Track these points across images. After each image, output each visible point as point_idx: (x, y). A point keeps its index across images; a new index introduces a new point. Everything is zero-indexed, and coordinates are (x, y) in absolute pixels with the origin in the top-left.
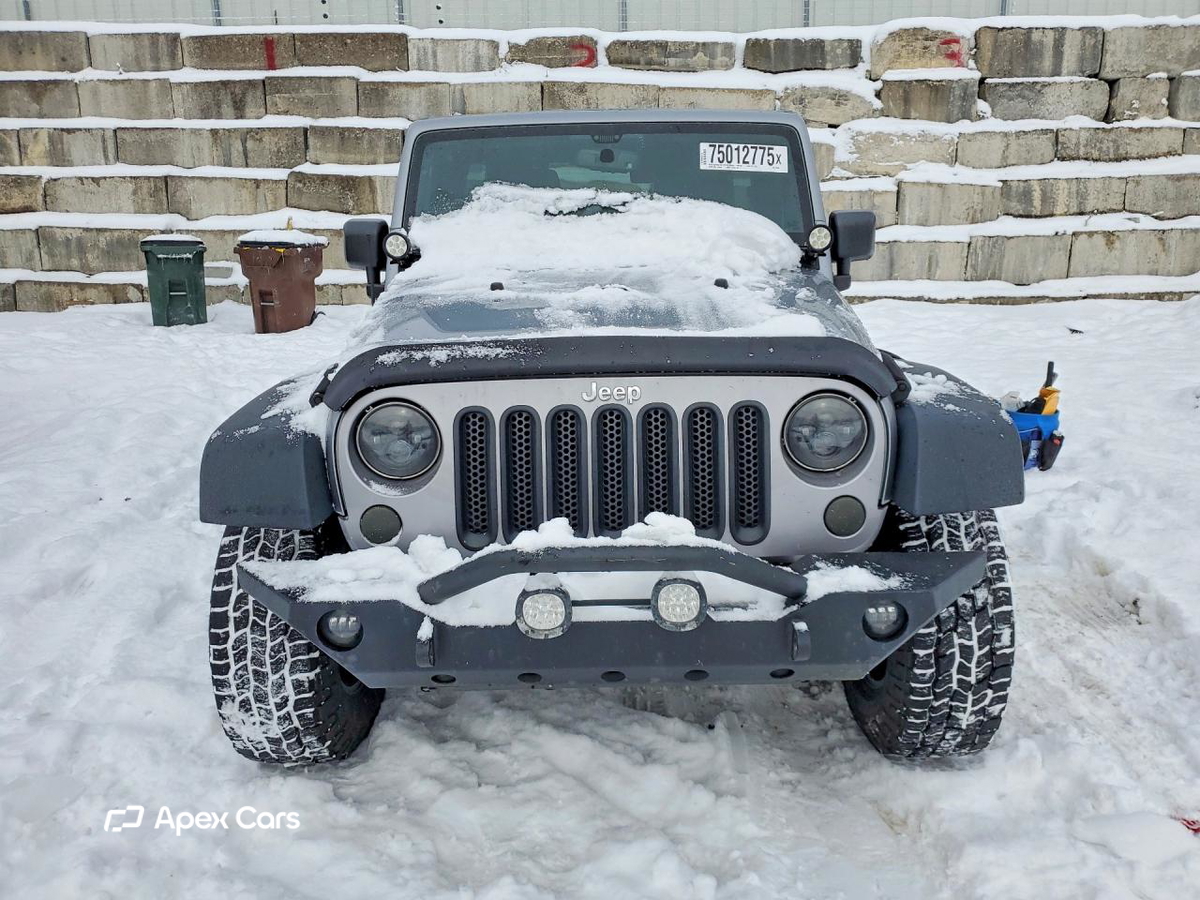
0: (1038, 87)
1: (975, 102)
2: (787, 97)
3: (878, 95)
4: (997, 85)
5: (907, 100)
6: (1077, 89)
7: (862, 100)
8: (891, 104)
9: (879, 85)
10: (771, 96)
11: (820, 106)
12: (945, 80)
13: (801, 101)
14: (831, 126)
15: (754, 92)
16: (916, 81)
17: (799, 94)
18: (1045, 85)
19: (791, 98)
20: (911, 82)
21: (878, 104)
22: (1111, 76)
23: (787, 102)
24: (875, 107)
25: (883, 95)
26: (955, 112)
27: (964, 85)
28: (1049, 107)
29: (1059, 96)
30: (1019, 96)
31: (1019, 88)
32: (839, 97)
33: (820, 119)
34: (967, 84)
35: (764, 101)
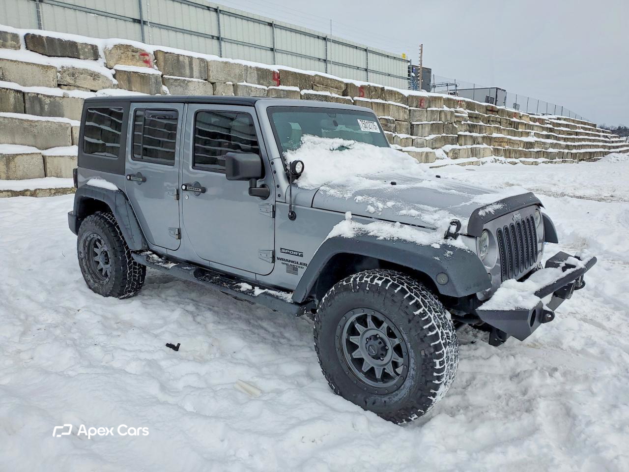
0: (186, 82)
1: (161, 86)
2: (65, 71)
3: (114, 76)
4: (169, 79)
5: (129, 82)
6: (200, 84)
7: (107, 79)
8: (122, 82)
9: (113, 72)
10: (54, 70)
11: (85, 79)
12: (146, 74)
13: (73, 75)
14: (92, 91)
15: (43, 66)
16: (133, 72)
17: (71, 71)
18: (189, 82)
19: (67, 72)
20: (131, 72)
21: (115, 82)
22: (213, 81)
23: (65, 75)
24: (114, 83)
25: (117, 76)
26: (153, 90)
27: (156, 77)
28: (191, 91)
29: (194, 87)
30: (179, 85)
31: (179, 81)
32: (95, 76)
33: (86, 87)
34: (157, 76)
35: (49, 72)
